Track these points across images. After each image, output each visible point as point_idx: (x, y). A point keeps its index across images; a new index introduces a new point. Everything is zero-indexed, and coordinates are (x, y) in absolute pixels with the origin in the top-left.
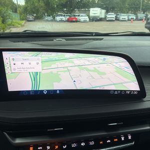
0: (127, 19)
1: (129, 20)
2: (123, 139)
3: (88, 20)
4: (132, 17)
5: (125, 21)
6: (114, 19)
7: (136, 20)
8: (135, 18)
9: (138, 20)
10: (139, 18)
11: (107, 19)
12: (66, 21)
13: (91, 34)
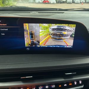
0: (79, 2)
1: (80, 3)
2: (75, 83)
3: (55, 2)
4: (83, 1)
5: (78, 3)
6: (72, 2)
7: (85, 3)
8: (84, 2)
9: (86, 3)
10: (87, 2)
11: (67, 2)
12: (42, 3)
13: (56, 9)
